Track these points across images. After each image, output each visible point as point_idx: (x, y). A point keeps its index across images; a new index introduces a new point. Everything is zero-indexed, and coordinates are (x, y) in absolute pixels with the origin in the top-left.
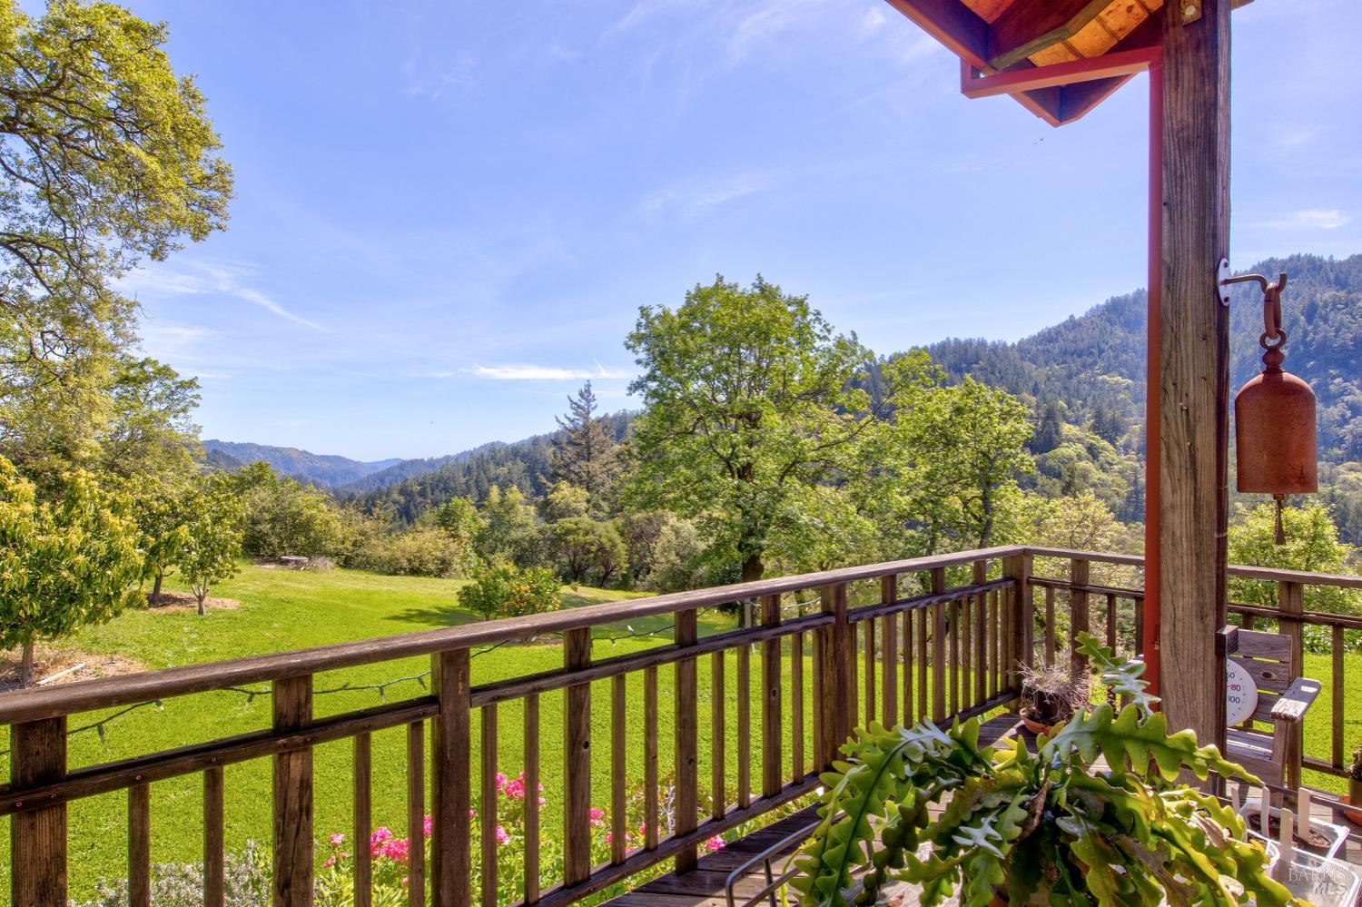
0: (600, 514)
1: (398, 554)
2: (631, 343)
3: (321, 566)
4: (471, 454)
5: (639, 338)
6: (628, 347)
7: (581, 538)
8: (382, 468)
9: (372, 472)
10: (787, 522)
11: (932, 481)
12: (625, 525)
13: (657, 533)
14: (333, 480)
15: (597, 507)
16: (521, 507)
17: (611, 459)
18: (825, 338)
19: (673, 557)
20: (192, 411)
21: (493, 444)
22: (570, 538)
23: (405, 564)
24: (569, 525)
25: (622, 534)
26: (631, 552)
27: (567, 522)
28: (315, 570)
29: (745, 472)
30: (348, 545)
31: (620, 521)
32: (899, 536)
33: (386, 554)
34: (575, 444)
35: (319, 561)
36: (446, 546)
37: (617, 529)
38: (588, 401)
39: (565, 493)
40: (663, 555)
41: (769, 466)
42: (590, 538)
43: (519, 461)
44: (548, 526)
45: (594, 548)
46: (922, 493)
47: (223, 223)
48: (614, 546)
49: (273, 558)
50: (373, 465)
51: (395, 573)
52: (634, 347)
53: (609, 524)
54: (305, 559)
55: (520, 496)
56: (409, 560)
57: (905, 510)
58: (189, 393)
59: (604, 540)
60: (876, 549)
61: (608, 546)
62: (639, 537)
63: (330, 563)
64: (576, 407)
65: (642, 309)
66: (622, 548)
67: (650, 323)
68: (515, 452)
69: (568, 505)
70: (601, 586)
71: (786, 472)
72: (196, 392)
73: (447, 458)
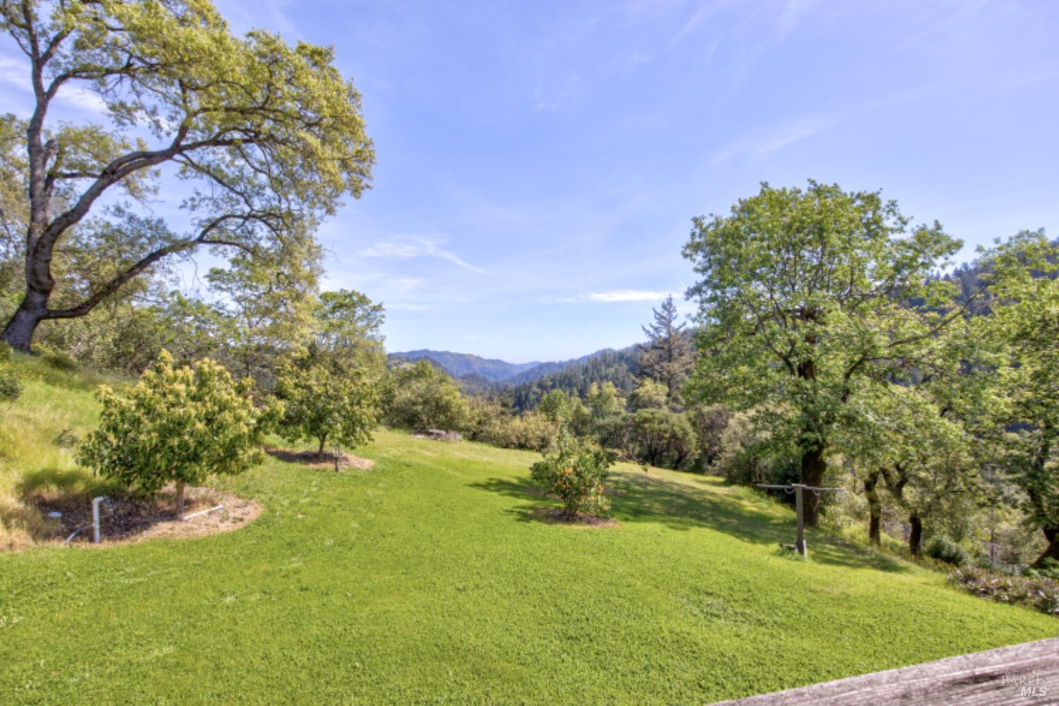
0: (679, 407)
1: (510, 432)
2: (688, 252)
3: (452, 438)
4: (588, 358)
5: (696, 247)
6: (686, 256)
7: (656, 426)
8: (527, 369)
9: (521, 371)
10: (850, 420)
11: (1043, 382)
12: (696, 417)
13: (726, 426)
14: (496, 376)
15: (676, 400)
16: (615, 399)
17: (689, 360)
18: (901, 230)
19: (738, 447)
20: (381, 327)
21: (604, 351)
22: (646, 425)
23: (514, 439)
24: (646, 415)
25: (694, 424)
26: (701, 442)
27: (645, 413)
28: (448, 440)
29: (807, 370)
30: (474, 423)
31: (692, 413)
32: (999, 440)
33: (501, 432)
34: (658, 348)
35: (452, 434)
36: (546, 427)
37: (689, 419)
38: (670, 313)
39: (650, 388)
40: (731, 444)
41: (834, 364)
42: (664, 426)
43: (623, 363)
44: (630, 414)
45: (667, 435)
46: (1029, 394)
47: (370, 183)
48: (686, 434)
49: (423, 431)
50: (522, 366)
51: (507, 446)
52: (691, 255)
53: (683, 416)
54: (443, 432)
55: (614, 390)
56: (517, 437)
57: (1004, 413)
58: (378, 314)
59: (676, 429)
60: (966, 454)
61: (680, 434)
62: (710, 427)
63: (459, 437)
64: (660, 317)
65: (695, 220)
66: (692, 435)
67: (703, 231)
68: (621, 357)
69: (650, 398)
70: (675, 468)
71: (852, 370)
72: (383, 313)
73: (572, 361)
